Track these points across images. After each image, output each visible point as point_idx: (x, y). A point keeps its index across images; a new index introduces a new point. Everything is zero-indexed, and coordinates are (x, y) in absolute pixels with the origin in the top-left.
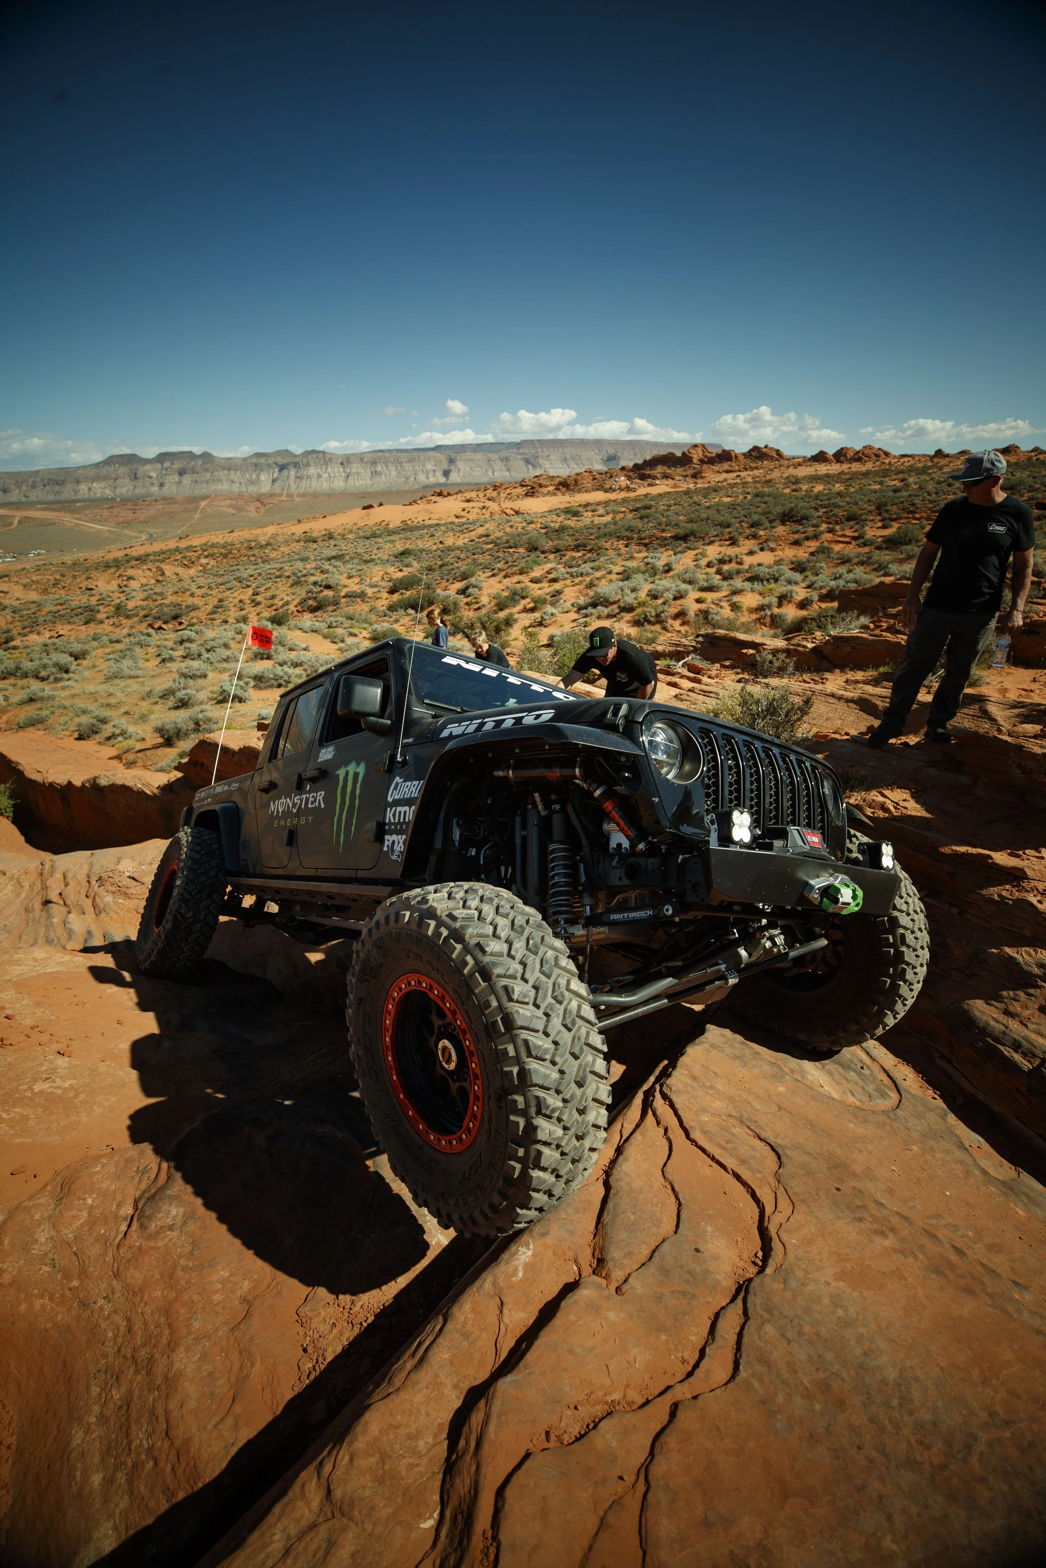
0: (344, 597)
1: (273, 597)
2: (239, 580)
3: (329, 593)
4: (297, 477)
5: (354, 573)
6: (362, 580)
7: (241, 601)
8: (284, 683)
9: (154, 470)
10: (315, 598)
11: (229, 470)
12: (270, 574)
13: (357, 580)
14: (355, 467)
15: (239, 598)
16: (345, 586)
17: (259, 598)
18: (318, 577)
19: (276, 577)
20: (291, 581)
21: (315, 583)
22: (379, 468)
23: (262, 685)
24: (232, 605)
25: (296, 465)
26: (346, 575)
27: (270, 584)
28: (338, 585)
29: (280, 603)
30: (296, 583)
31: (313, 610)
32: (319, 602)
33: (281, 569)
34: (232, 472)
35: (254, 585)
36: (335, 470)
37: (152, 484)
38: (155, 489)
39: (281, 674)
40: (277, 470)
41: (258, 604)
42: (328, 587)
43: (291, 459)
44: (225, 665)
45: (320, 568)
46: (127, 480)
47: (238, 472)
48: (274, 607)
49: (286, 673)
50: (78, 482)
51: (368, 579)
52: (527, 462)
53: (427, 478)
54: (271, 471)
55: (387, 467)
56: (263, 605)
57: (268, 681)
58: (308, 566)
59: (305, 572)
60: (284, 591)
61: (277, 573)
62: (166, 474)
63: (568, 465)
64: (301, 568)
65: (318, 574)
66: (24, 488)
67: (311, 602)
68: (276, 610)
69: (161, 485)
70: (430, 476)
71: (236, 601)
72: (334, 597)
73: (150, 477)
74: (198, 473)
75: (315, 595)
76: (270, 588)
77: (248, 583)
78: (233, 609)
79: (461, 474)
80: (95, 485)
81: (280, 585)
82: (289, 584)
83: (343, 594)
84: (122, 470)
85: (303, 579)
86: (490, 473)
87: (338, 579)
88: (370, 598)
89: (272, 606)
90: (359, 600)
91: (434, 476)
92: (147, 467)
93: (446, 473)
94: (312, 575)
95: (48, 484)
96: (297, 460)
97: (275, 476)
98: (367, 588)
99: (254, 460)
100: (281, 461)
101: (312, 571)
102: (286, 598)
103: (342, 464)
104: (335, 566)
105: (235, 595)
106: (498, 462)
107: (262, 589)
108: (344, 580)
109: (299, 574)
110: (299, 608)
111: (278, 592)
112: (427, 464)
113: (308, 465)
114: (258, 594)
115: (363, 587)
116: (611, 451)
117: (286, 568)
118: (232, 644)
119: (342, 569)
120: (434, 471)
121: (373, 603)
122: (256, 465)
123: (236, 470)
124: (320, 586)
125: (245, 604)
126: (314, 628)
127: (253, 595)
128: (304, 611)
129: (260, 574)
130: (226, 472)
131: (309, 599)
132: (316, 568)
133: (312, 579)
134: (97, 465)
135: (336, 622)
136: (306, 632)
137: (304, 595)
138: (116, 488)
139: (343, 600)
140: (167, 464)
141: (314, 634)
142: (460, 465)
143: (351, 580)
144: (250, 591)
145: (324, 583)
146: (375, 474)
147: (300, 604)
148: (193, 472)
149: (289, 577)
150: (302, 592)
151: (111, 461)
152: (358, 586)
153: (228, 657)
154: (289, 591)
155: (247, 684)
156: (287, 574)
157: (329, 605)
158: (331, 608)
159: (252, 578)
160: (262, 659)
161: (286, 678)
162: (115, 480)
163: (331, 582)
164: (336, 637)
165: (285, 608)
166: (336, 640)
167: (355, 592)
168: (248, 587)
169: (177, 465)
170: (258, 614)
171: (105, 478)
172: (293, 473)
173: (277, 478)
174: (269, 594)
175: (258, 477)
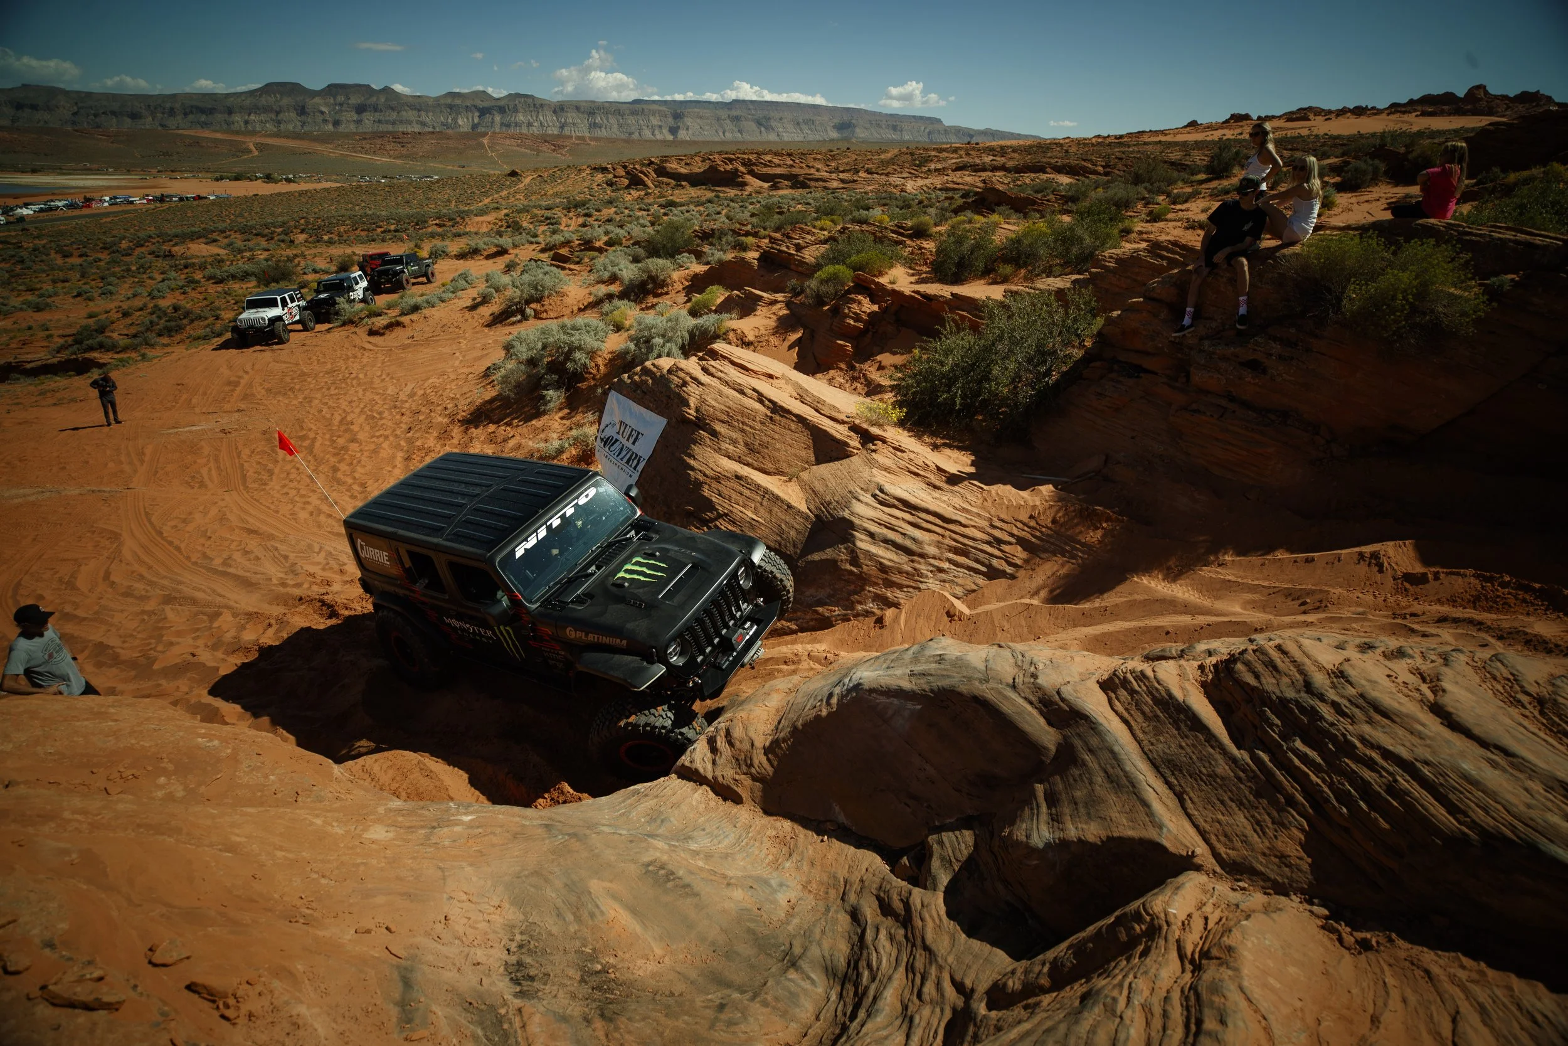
4: (502, 124)
9: (326, 105)
11: (419, 110)
14: (571, 116)
22: (598, 120)
25: (502, 110)
34: (423, 113)
36: (548, 118)
37: (325, 121)
38: (330, 127)
40: (477, 114)
43: (493, 103)
46: (293, 115)
47: (430, 114)
50: (230, 112)
52: (759, 123)
53: (653, 134)
54: (470, 115)
55: (607, 119)
62: (341, 110)
63: (801, 130)
66: (159, 115)
69: (336, 123)
70: (657, 132)
73: (322, 113)
74: (381, 111)
79: (690, 132)
80: (252, 117)
84: (286, 101)
86: (721, 134)
91: (661, 133)
92: (317, 100)
93: (673, 131)
95: (192, 112)
96: (502, 103)
97: (476, 120)
99: (449, 101)
100: (481, 104)
103: (555, 112)
106: (728, 121)
112: (651, 118)
113: (516, 110)
116: (846, 118)
120: (660, 127)
122: (451, 107)
123: (427, 111)
130: (415, 113)
134: (252, 93)
138: (279, 122)
140: (341, 98)
142: (688, 121)
146: (594, 126)
148: (376, 109)
151: (269, 89)
162: (278, 113)
169: (355, 100)
171: (267, 109)
172: (497, 118)
173: (479, 124)
175: (455, 120)
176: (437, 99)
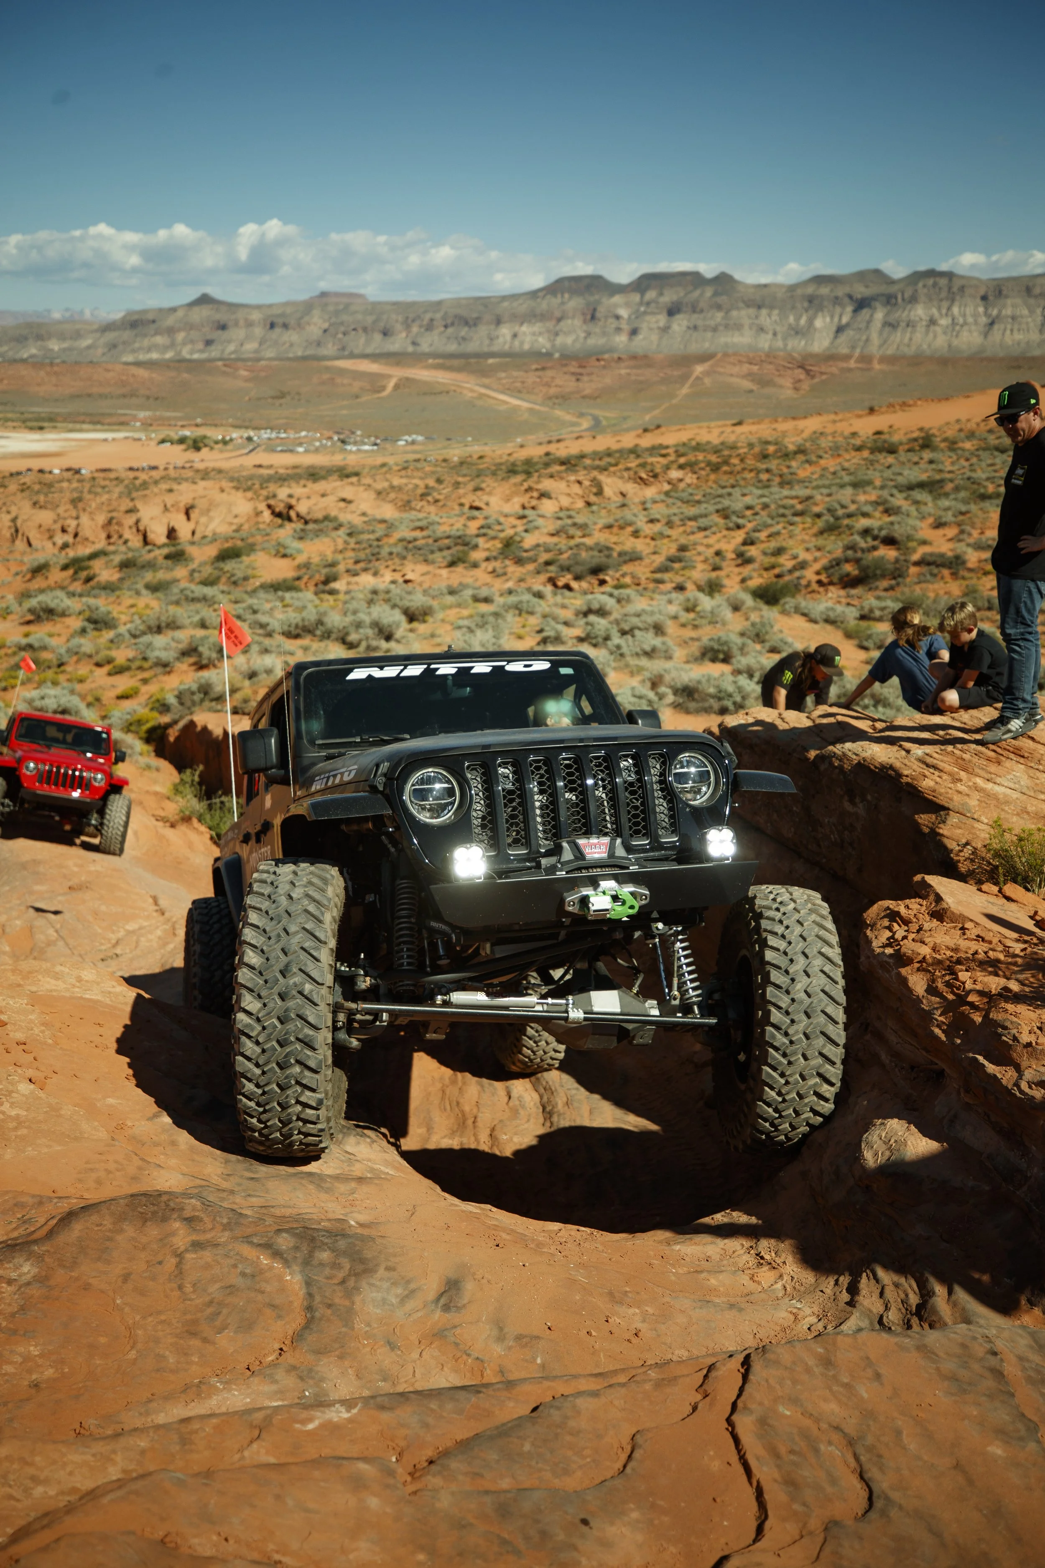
0: (917, 564)
1: (779, 551)
2: (724, 513)
3: (889, 554)
4: (886, 324)
5: (949, 517)
6: (962, 532)
7: (718, 553)
8: (731, 707)
9: (627, 305)
10: (857, 561)
11: (759, 307)
12: (784, 507)
13: (951, 532)
14: (1012, 306)
15: (717, 547)
16: (924, 542)
17: (753, 551)
18: (876, 521)
19: (795, 514)
20: (820, 524)
21: (866, 532)
23: (692, 705)
24: (702, 558)
25: (889, 300)
26: (931, 520)
27: (779, 527)
28: (909, 538)
29: (789, 564)
30: (830, 529)
31: (848, 583)
32: (864, 569)
33: (809, 498)
34: (764, 312)
35: (750, 526)
36: (969, 309)
37: (618, 330)
38: (621, 339)
39: (731, 689)
40: (849, 309)
41: (748, 561)
42: (890, 541)
43: (883, 289)
44: (644, 662)
45: (885, 502)
46: (578, 322)
47: (776, 312)
48: (777, 571)
49: (740, 689)
50: (498, 322)
51: (975, 533)
54: (838, 310)
56: (756, 565)
57: (704, 700)
58: (862, 498)
59: (852, 508)
60: (803, 541)
61: (799, 507)
62: (645, 313)
64: (846, 500)
65: (877, 514)
66: (415, 329)
67: (848, 568)
68: (778, 576)
69: (634, 332)
71: (710, 552)
72: (897, 561)
73: (618, 317)
74: (702, 311)
75: (859, 555)
76: (778, 533)
77: (741, 521)
78: (700, 566)
80: (524, 328)
81: (797, 530)
82: (815, 530)
83: (916, 557)
84: (574, 303)
85: (846, 522)
87: (914, 528)
88: (970, 570)
89: (773, 567)
90: (946, 572)
92: (617, 299)
94: (865, 515)
95: (453, 324)
96: (893, 289)
97: (845, 320)
98: (970, 550)
99: (810, 290)
100: (860, 291)
101: (867, 509)
102: (803, 556)
103: (984, 298)
104: (916, 502)
105: (711, 540)
107: (763, 535)
108: (925, 531)
109: (840, 512)
110: (823, 578)
111: (791, 543)
113: (913, 300)
114: (752, 543)
115: (961, 547)
117: (818, 497)
118: (671, 628)
119: (930, 508)
121: (974, 581)
122: (811, 299)
123: (772, 307)
124: (875, 538)
125: (723, 559)
126: (832, 615)
127: (745, 543)
128: (831, 583)
129: (765, 506)
130: (752, 311)
131: (847, 560)
132: (876, 503)
133: (863, 523)
134: (534, 294)
135: (883, 609)
136: (815, 621)
137: (838, 553)
138: (557, 334)
139: (913, 570)
140: (651, 295)
141: (829, 627)
143: (941, 532)
144: (739, 536)
145: (883, 533)
147: (826, 569)
148: (694, 309)
149: (818, 516)
150: (835, 547)
151: (558, 287)
152: (951, 545)
153: (654, 649)
154: (813, 542)
155: (661, 697)
156: (816, 509)
157: (883, 576)
158: (885, 583)
159: (748, 513)
160: (714, 660)
161: (738, 699)
162: (559, 320)
163: (898, 532)
164: (869, 637)
165: (797, 574)
166: (869, 644)
167: (942, 555)
168: (739, 527)
169: (669, 297)
170: (743, 581)
171: (543, 317)
172: (880, 315)
173: (848, 325)
174: (773, 544)
175: (811, 322)
176: (792, 288)
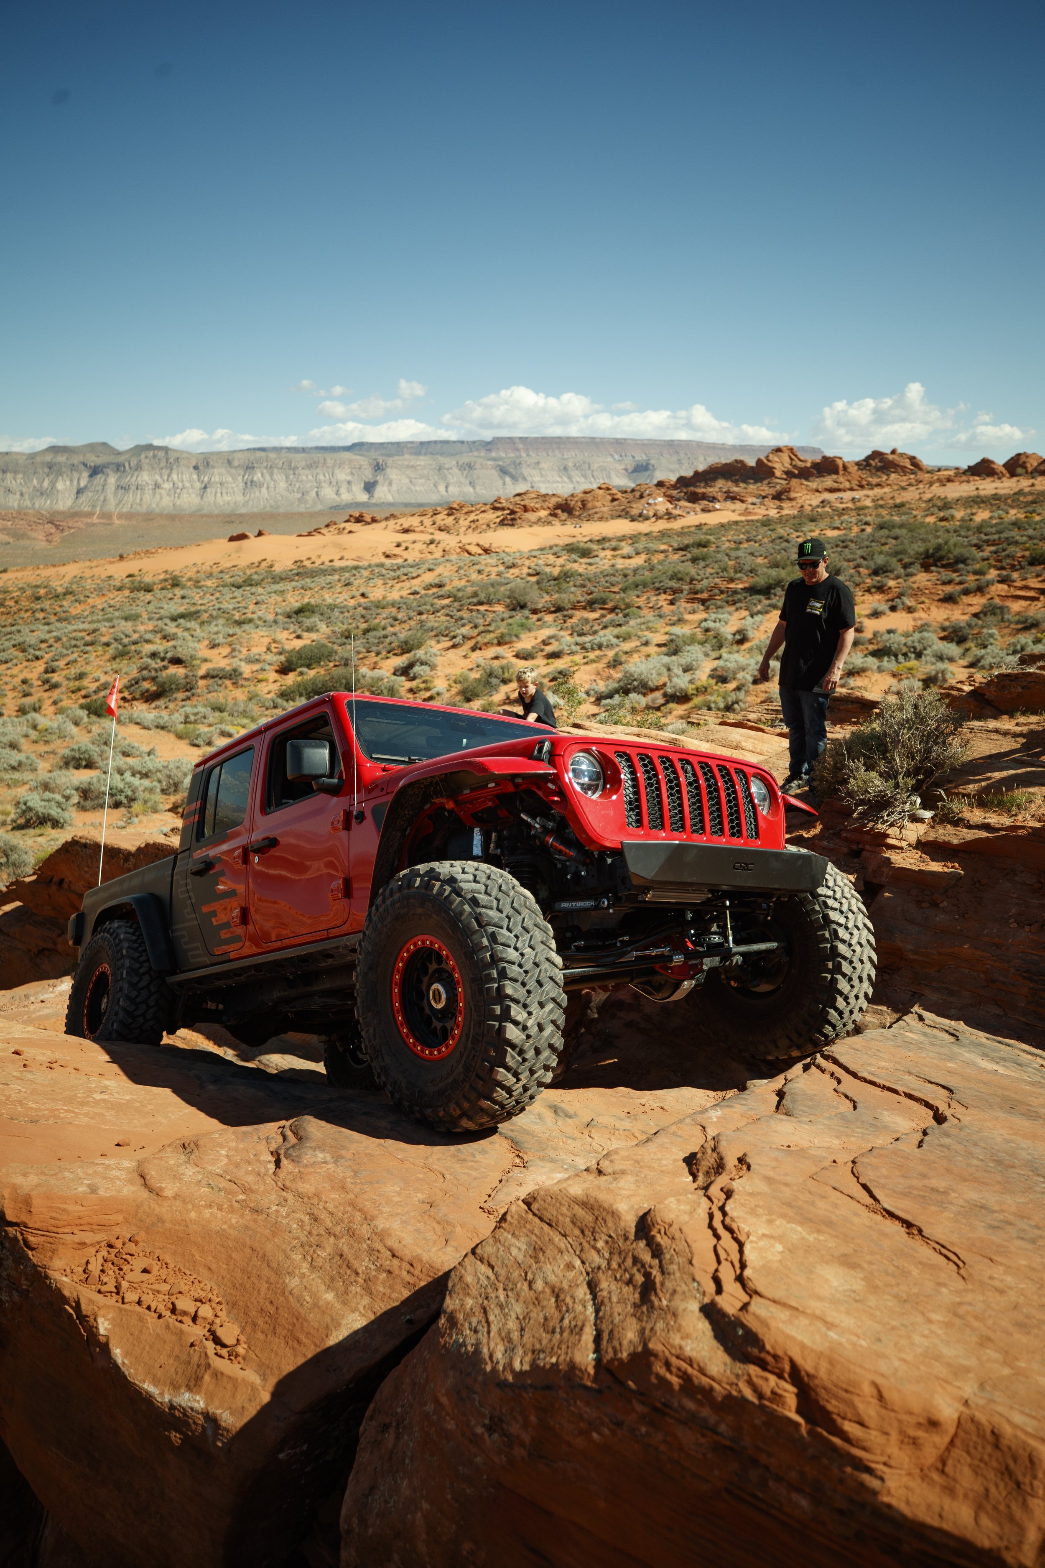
0: (203, 677)
1: (81, 676)
2: (22, 647)
3: (178, 671)
4: (118, 487)
5: (220, 639)
6: (234, 650)
7: (24, 682)
8: (125, 801)
10: (153, 679)
12: (74, 639)
13: (225, 651)
14: (218, 474)
15: (22, 677)
16: (206, 660)
17: (55, 678)
18: (159, 646)
19: (87, 644)
20: (111, 651)
21: (154, 655)
22: (258, 476)
23: (88, 803)
24: (10, 687)
25: (119, 468)
26: (206, 642)
27: (75, 656)
28: (193, 657)
29: (94, 686)
30: (121, 655)
31: (150, 698)
32: (162, 685)
33: (95, 631)
34: (9, 476)
35: (47, 657)
36: (185, 477)
39: (121, 785)
40: (85, 474)
41: (55, 686)
42: (177, 661)
43: (112, 458)
44: (17, 775)
45: (161, 631)
47: (21, 476)
48: (83, 692)
49: (129, 785)
51: (244, 650)
52: (503, 471)
53: (337, 493)
54: (76, 475)
55: (271, 475)
56: (63, 689)
57: (97, 797)
58: (141, 628)
59: (135, 637)
60: (99, 667)
61: (88, 638)
63: (570, 478)
64: (129, 631)
65: (158, 640)
67: (146, 685)
68: (85, 697)
70: (343, 490)
71: (17, 681)
72: (187, 677)
75: (153, 674)
76: (75, 661)
77: (38, 653)
78: (11, 695)
79: (394, 488)
81: (92, 657)
82: (108, 656)
83: (202, 672)
85: (133, 648)
86: (442, 488)
87: (194, 649)
88: (246, 679)
89: (79, 690)
90: (228, 682)
91: (349, 491)
93: (369, 487)
94: (148, 641)
96: (121, 459)
97: (83, 483)
98: (243, 664)
99: (48, 458)
100: (93, 460)
101: (148, 636)
102: (104, 679)
103: (196, 468)
104: (188, 629)
105: (15, 671)
106: (456, 470)
107: (61, 663)
108: (202, 650)
109: (126, 641)
110: (126, 694)
111: (88, 669)
112: (337, 471)
113: (139, 468)
114: (53, 671)
115: (235, 662)
116: (641, 457)
117: (103, 630)
118: (24, 744)
119: (199, 632)
120: (349, 483)
121: (252, 688)
122: (50, 466)
123: (16, 472)
124: (163, 660)
125: (31, 686)
126: (162, 722)
127: (46, 671)
128: (134, 699)
129: (58, 639)
131: (144, 679)
132: (155, 632)
133: (148, 648)
135: (196, 714)
136: (149, 729)
137: (134, 673)
139: (201, 683)
141: (162, 732)
142: (392, 474)
143: (216, 651)
144: (40, 666)
145: (169, 655)
146: (250, 485)
147: (127, 688)
149: (107, 644)
150: (130, 669)
152: (227, 661)
153: (20, 764)
154: (108, 667)
155: (67, 798)
156: (104, 639)
157: (178, 690)
158: (180, 695)
159: (43, 646)
160: (77, 768)
161: (130, 793)
163: (182, 653)
164: (199, 736)
165: (102, 694)
166: (200, 741)
167: (223, 670)
168: (37, 658)
170: (55, 703)
172: (112, 480)
173: (86, 487)
174: (73, 671)
175: (53, 484)
176: (32, 456)
